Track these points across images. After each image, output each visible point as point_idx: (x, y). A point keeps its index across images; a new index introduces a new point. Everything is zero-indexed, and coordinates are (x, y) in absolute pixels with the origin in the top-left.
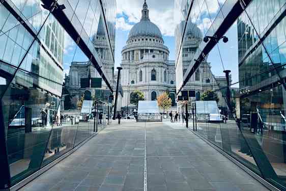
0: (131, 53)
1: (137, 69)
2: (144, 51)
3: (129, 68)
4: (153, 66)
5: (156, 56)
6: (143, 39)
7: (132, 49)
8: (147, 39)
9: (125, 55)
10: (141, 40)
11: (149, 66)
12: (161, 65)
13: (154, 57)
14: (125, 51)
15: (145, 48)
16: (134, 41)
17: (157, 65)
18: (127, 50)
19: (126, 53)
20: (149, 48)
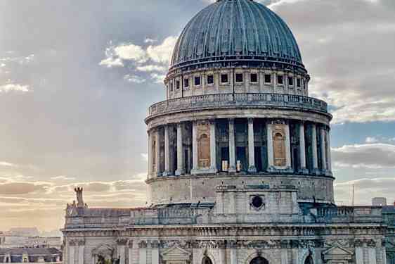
0: (179, 130)
1: (193, 244)
2: (231, 128)
3: (161, 244)
4: (254, 244)
5: (269, 199)
6: (224, 78)
7: (186, 118)
8: (239, 78)
9: (157, 136)
10: (217, 80)
11: (237, 244)
12: (289, 237)
13: (257, 202)
14: (159, 122)
15: (232, 114)
16: (192, 82)
17: (272, 237)
18: (167, 120)
19: (160, 129)
20: (248, 114)
